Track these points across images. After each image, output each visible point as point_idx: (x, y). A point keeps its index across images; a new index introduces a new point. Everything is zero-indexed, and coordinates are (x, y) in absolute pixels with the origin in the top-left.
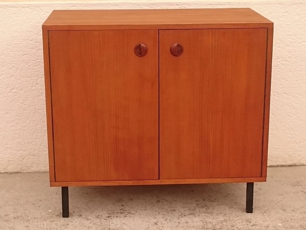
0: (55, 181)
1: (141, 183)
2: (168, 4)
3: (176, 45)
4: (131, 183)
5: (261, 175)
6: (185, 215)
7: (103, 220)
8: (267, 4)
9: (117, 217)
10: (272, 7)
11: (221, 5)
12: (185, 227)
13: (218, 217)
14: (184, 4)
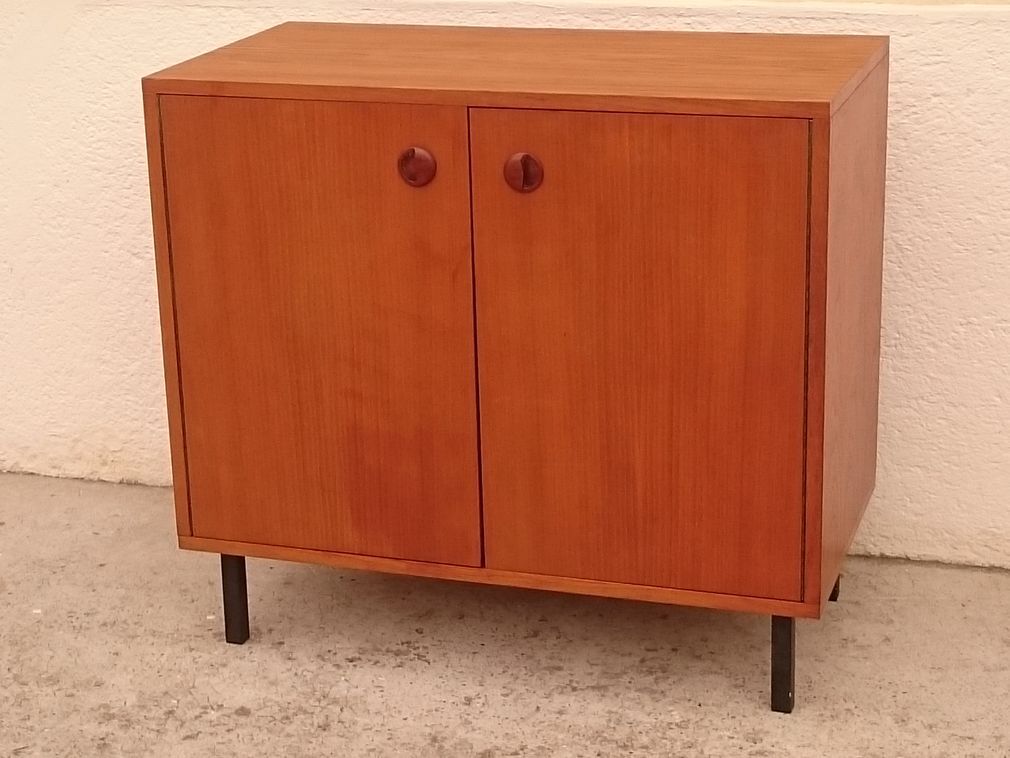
0: (192, 535)
1: (430, 572)
2: (651, 11)
3: (518, 156)
4: (400, 568)
5: (803, 595)
6: (574, 689)
7: (329, 667)
8: (979, 22)
9: (376, 663)
10: (996, 34)
11: (820, 19)
12: (546, 724)
13: (671, 708)
14: (700, 13)
